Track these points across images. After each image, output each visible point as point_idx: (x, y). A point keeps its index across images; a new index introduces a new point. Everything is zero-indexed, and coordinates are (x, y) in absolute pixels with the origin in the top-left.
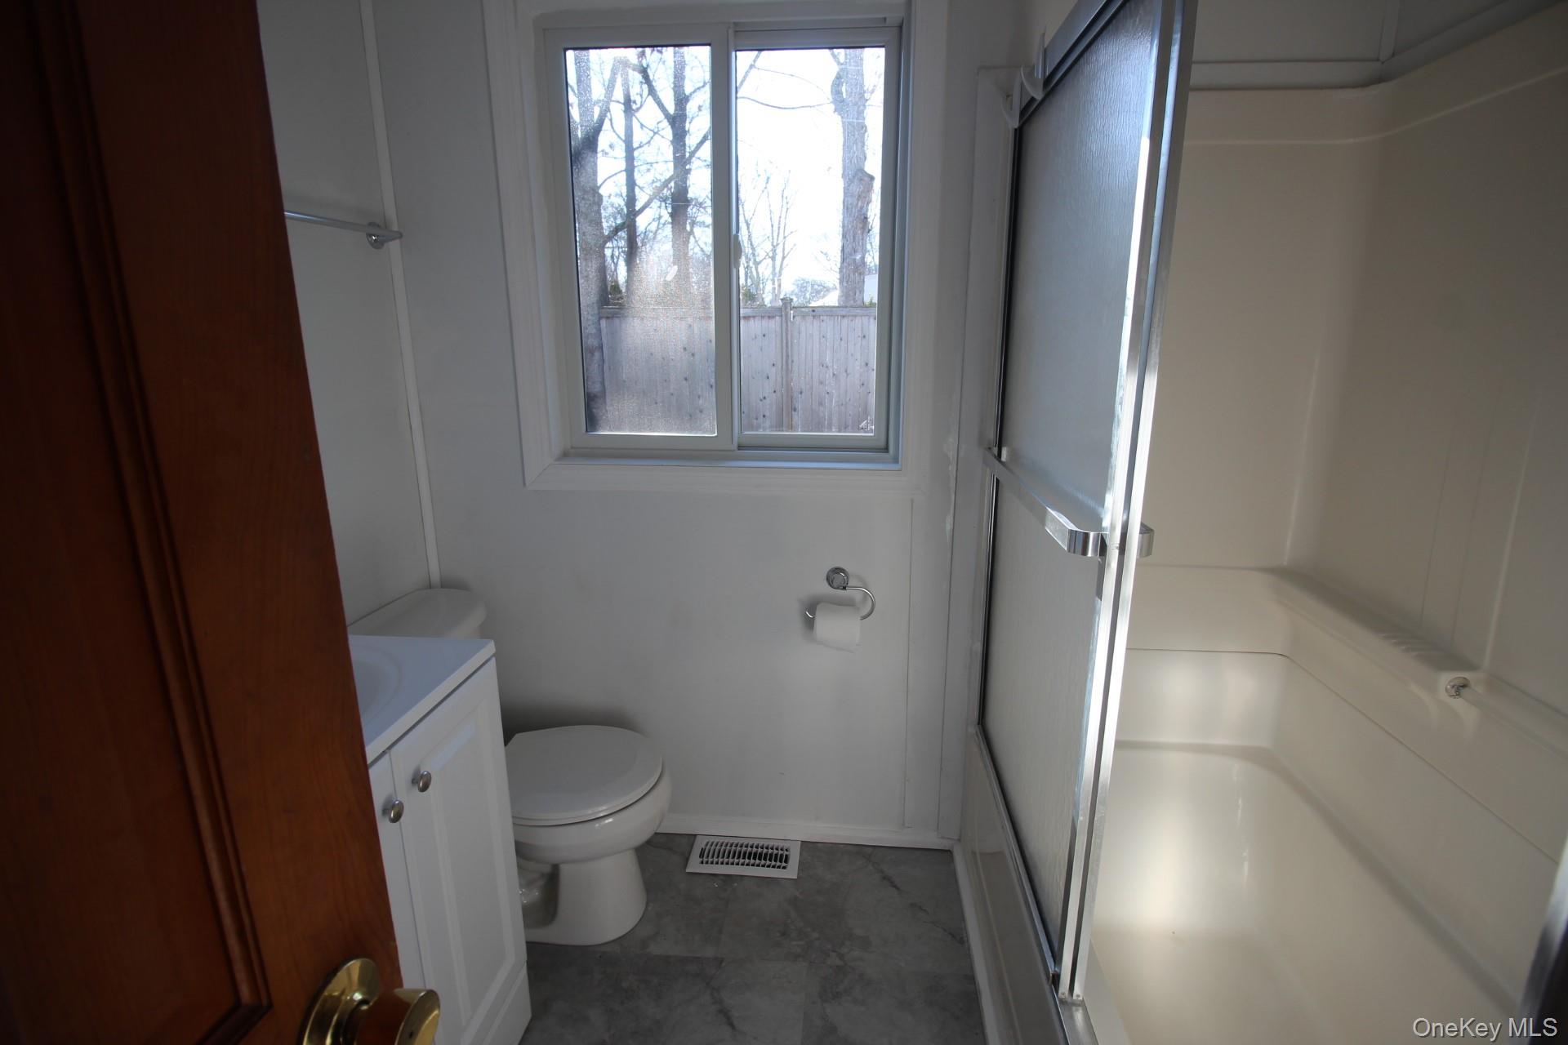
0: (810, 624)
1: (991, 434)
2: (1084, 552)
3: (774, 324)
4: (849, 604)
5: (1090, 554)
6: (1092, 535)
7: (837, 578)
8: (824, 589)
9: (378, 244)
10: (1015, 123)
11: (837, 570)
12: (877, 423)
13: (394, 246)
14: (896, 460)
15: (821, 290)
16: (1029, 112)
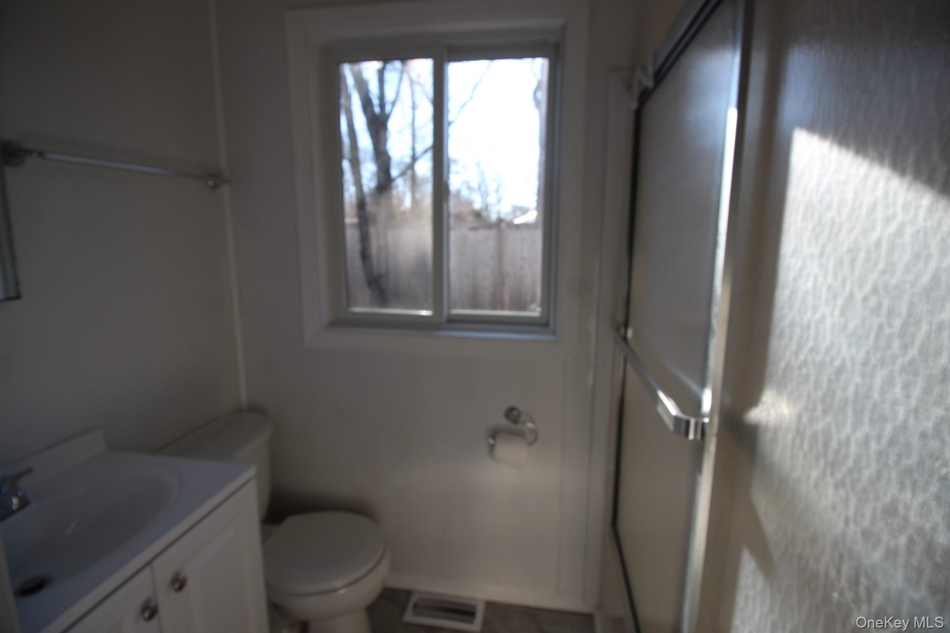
0: (492, 447)
1: (620, 318)
2: (687, 433)
3: (492, 233)
4: (521, 435)
5: (691, 436)
6: (693, 422)
7: (512, 414)
8: (503, 422)
9: (215, 187)
10: (634, 105)
11: (512, 409)
12: (542, 305)
13: (225, 190)
14: (554, 333)
15: (524, 211)
16: (645, 96)
